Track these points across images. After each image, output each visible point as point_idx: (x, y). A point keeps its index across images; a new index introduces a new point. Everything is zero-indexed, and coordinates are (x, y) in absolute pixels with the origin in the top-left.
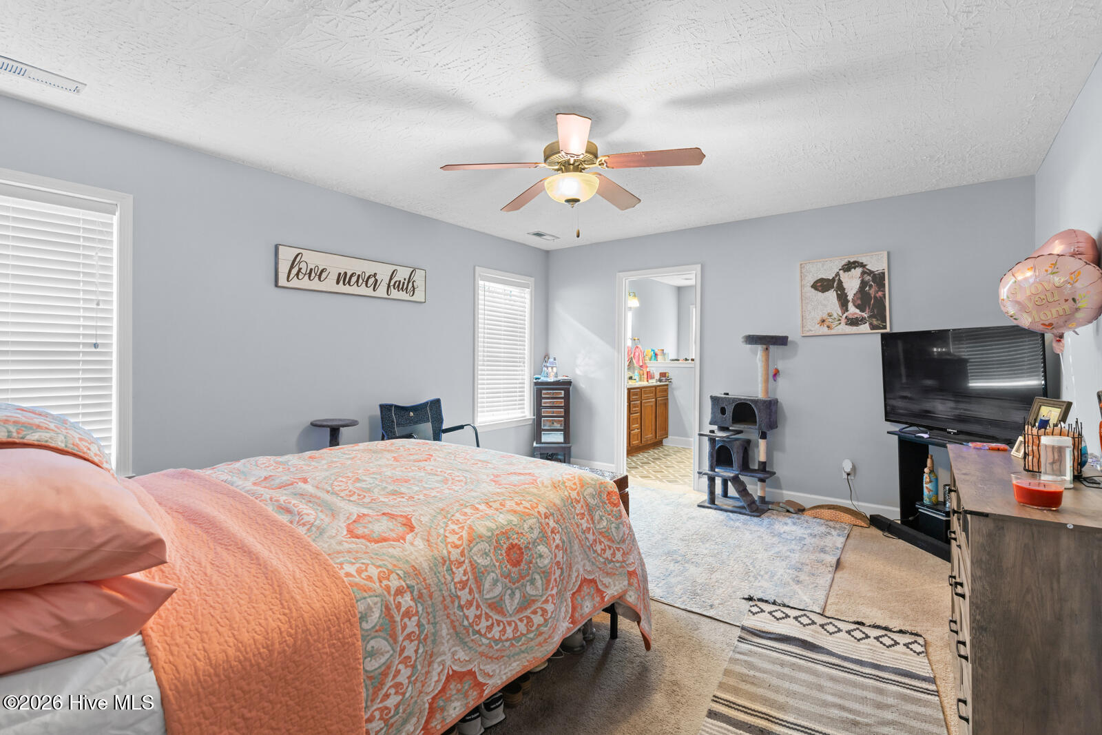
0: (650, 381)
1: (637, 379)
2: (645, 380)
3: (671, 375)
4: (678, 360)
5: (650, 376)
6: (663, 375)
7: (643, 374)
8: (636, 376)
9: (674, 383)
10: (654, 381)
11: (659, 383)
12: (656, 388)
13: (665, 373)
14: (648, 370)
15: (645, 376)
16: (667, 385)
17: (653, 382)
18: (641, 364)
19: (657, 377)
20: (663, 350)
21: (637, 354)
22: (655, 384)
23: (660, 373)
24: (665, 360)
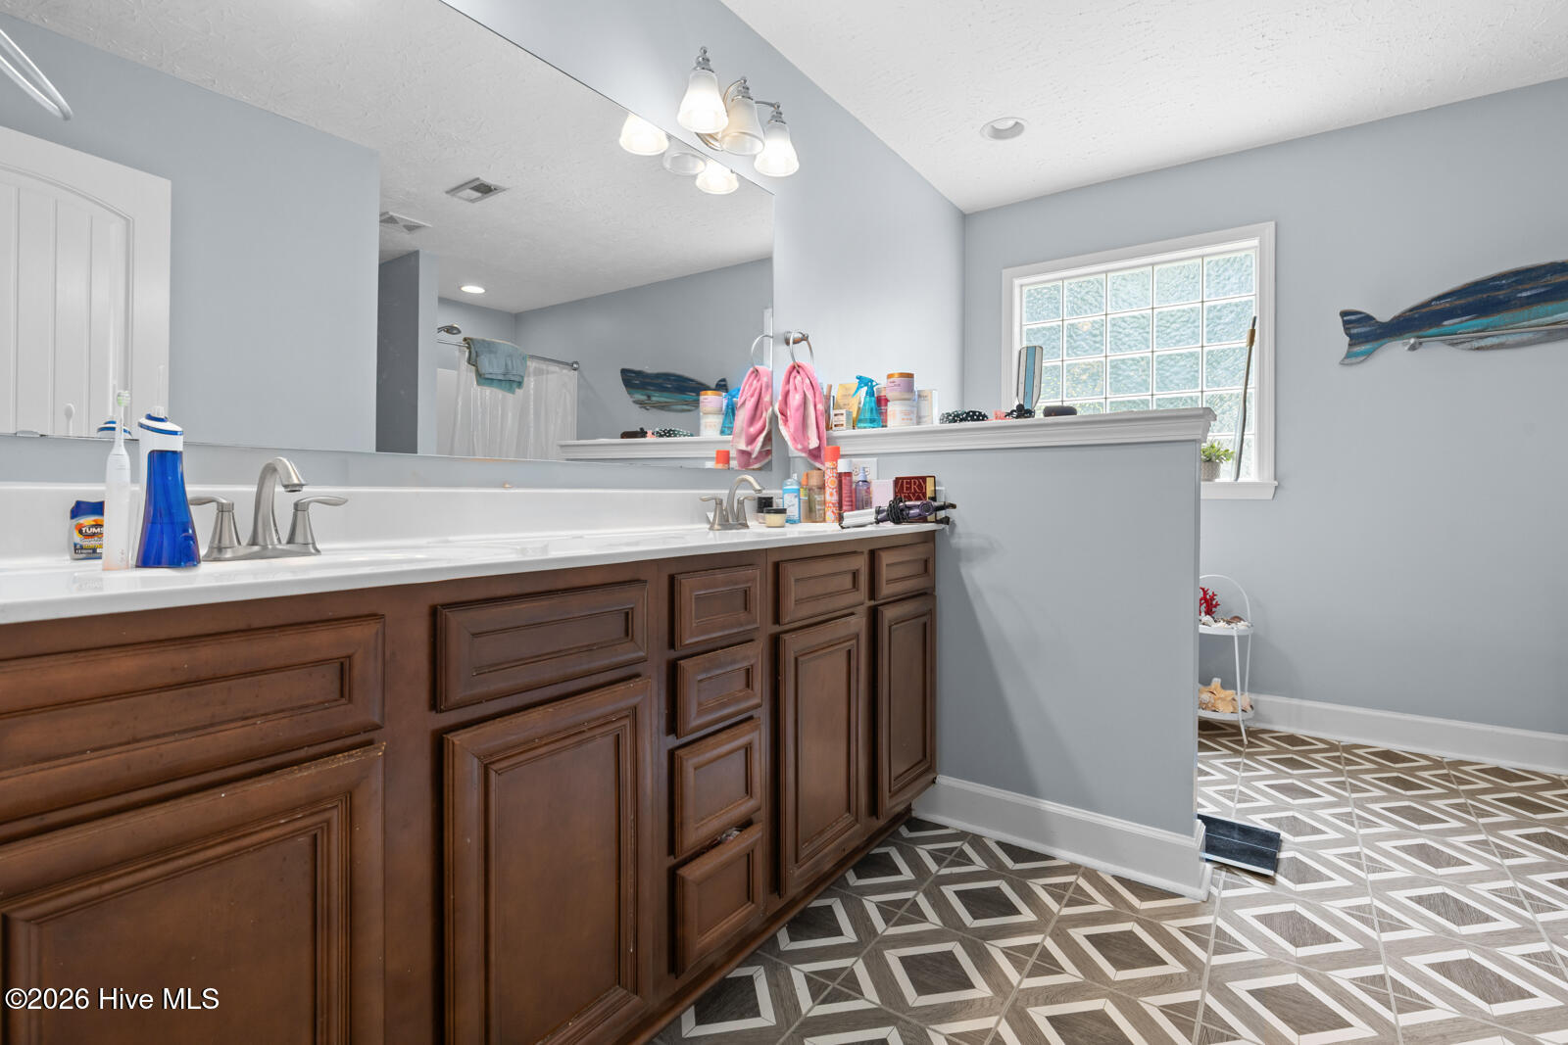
0: (851, 517)
1: (793, 511)
2: (830, 516)
3: (948, 486)
4: (981, 417)
5: (852, 495)
6: (909, 488)
7: (822, 487)
8: (791, 502)
9: (960, 528)
10: (867, 515)
11: (889, 528)
12: (873, 555)
13: (921, 480)
14: (843, 466)
15: (831, 495)
16: (929, 537)
17: (862, 524)
18: (814, 443)
19: (883, 495)
20: (910, 376)
21: (795, 400)
22: (874, 530)
23: (899, 483)
24: (919, 420)
